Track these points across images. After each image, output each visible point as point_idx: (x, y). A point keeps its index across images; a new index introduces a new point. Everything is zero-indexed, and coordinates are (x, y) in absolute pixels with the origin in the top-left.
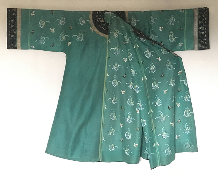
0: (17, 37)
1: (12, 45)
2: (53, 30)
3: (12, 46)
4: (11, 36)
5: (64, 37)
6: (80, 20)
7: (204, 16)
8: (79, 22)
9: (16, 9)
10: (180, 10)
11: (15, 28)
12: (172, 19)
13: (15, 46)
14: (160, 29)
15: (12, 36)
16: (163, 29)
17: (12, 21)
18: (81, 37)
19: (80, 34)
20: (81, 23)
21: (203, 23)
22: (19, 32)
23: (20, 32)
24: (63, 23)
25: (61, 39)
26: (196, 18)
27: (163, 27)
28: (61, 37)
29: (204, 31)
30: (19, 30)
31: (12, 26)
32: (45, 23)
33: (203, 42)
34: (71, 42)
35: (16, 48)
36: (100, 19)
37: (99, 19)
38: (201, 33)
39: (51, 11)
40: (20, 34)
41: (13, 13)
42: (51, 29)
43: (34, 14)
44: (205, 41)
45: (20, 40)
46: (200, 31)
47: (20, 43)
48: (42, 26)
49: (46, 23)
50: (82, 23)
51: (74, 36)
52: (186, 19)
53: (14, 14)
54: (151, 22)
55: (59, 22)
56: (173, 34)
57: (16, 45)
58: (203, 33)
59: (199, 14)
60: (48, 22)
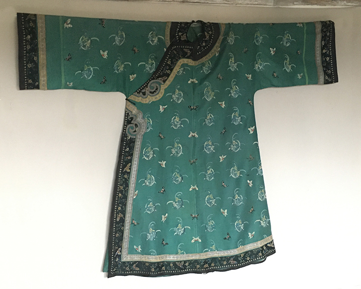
0: (40, 67)
1: (30, 81)
2: (105, 54)
3: (30, 84)
4: (26, 66)
5: (123, 66)
6: (149, 36)
7: (328, 34)
8: (148, 40)
9: (35, 15)
10: (297, 23)
11: (35, 50)
12: (287, 37)
13: (37, 83)
14: (272, 52)
15: (29, 66)
16: (275, 52)
17: (29, 37)
18: (152, 65)
19: (150, 60)
20: (150, 42)
21: (328, 43)
22: (42, 57)
23: (45, 57)
24: (121, 41)
25: (118, 70)
26: (319, 37)
27: (275, 49)
28: (118, 66)
29: (329, 56)
30: (43, 54)
31: (29, 47)
32: (89, 41)
33: (329, 72)
34: (135, 75)
35: (38, 87)
36: (182, 35)
37: (180, 34)
38: (326, 59)
39: (100, 19)
40: (45, 62)
41: (29, 23)
42: (102, 52)
43: (69, 25)
44: (331, 70)
45: (45, 73)
46: (324, 55)
47: (45, 78)
48: (84, 46)
49: (91, 41)
50: (153, 41)
51: (140, 64)
52: (305, 37)
53: (31, 24)
54: (257, 41)
55: (114, 41)
56: (288, 60)
57: (38, 81)
58: (328, 59)
59: (322, 30)
60: (96, 40)
